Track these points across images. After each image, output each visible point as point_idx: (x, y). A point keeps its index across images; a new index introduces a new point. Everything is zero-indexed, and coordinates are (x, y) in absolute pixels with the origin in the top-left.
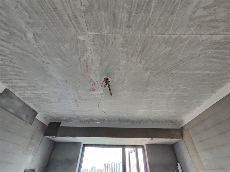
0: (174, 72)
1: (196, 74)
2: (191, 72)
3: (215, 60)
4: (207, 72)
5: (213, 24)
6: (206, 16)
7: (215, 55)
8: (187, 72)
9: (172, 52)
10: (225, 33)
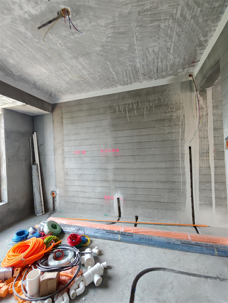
0: (108, 63)
1: (112, 74)
2: (112, 71)
3: (125, 74)
4: (115, 77)
5: (145, 59)
6: (149, 53)
7: (128, 71)
8: (111, 69)
9: (124, 52)
10: (141, 66)
